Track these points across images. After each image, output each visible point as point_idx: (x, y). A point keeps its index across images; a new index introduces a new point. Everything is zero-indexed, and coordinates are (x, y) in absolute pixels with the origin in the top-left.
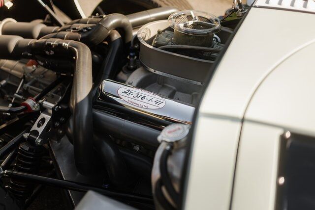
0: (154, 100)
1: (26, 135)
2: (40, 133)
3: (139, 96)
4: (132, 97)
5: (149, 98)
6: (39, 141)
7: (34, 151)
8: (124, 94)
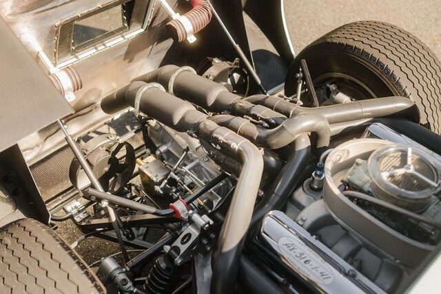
0: (321, 270)
1: (167, 248)
2: (182, 252)
3: (303, 256)
4: (294, 254)
5: (315, 265)
6: (179, 261)
7: (171, 271)
8: (285, 247)
